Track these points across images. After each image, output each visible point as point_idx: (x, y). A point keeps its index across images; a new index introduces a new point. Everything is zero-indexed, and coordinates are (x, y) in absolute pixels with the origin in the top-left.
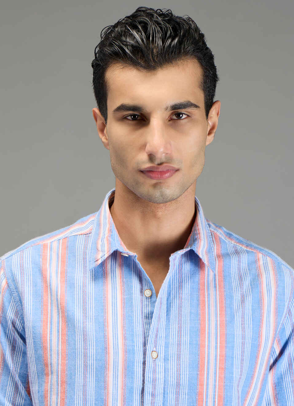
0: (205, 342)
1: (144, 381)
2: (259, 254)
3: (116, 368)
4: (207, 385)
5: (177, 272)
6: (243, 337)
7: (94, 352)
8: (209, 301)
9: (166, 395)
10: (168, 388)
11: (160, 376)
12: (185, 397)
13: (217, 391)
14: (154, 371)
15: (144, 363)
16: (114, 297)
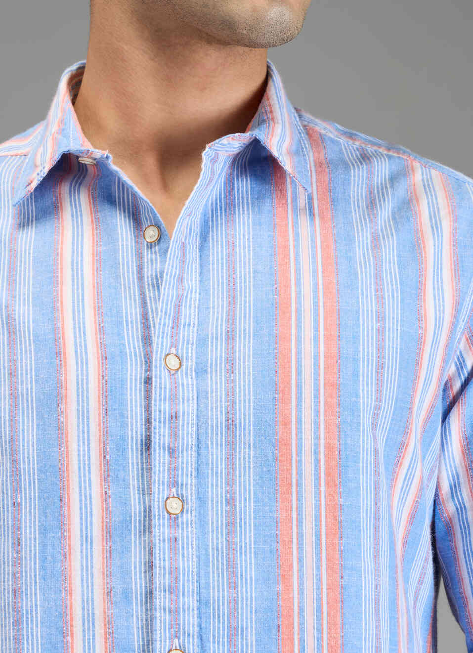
0: (290, 329)
1: (148, 421)
2: (414, 163)
3: (83, 396)
4: (299, 421)
5: (223, 196)
6: (381, 317)
7: (31, 364)
8: (296, 247)
9: (203, 451)
10: (207, 433)
11: (188, 409)
12: (249, 454)
13: (322, 436)
14: (174, 399)
15: (148, 381)
16: (77, 251)
